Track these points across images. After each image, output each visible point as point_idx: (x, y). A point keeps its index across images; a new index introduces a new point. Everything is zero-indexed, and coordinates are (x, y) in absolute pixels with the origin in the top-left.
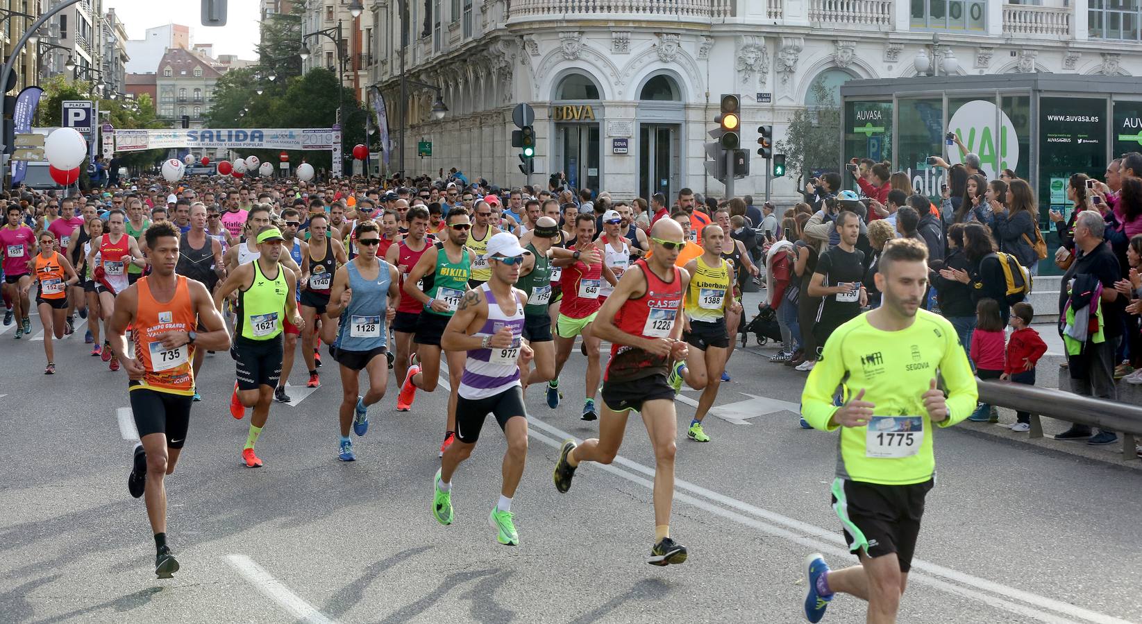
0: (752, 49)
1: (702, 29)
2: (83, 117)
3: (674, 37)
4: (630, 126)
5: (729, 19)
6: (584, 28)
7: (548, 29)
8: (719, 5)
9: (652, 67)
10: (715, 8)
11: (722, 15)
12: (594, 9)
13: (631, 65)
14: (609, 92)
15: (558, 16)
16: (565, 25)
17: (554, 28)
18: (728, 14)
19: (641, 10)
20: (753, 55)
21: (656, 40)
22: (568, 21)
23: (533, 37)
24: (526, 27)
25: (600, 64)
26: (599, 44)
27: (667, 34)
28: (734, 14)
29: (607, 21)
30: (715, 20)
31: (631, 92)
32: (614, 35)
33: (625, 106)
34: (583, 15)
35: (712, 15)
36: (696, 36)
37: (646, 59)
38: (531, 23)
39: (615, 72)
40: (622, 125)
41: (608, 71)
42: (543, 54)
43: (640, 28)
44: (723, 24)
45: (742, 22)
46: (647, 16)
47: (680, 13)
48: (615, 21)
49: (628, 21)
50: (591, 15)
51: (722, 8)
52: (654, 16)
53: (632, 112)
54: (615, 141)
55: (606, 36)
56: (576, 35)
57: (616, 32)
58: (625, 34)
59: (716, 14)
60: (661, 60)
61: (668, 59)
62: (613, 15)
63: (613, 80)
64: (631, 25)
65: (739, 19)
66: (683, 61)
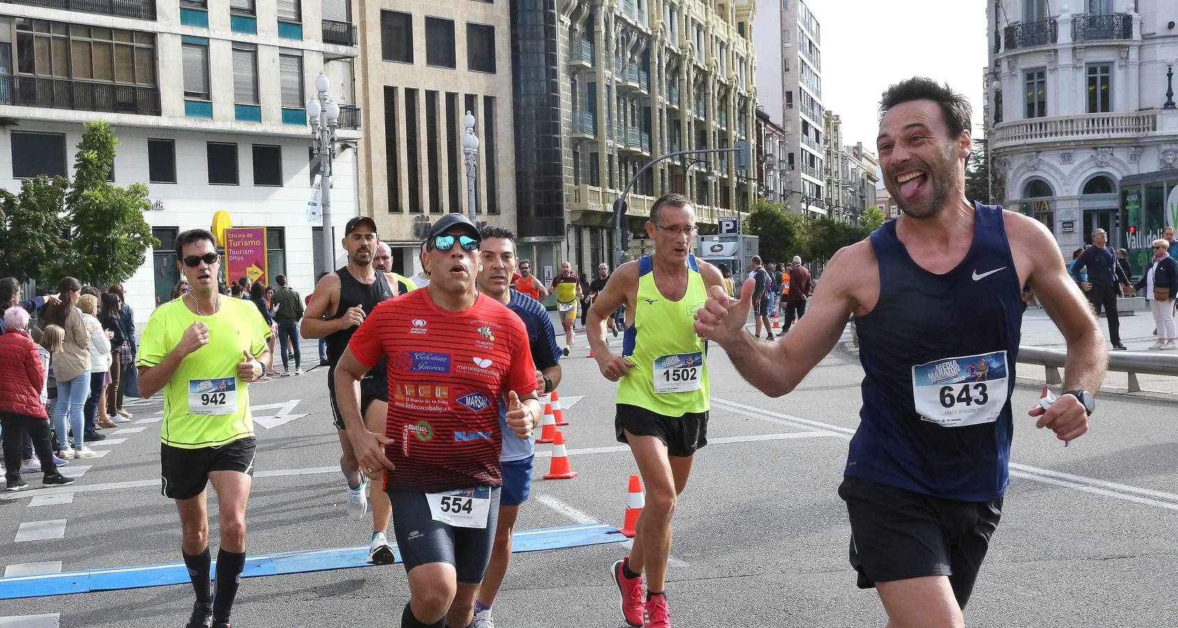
0: (1171, 153)
1: (1129, 142)
2: (731, 226)
3: (1108, 149)
4: (1075, 213)
5: (1151, 133)
6: (1039, 149)
7: (1016, 150)
8: (1144, 124)
9: (1091, 171)
10: (1141, 126)
11: (1146, 130)
12: (1046, 135)
13: (1074, 171)
14: (1059, 190)
15: (1021, 142)
16: (1026, 147)
17: (1019, 150)
18: (1151, 129)
19: (1080, 133)
20: (1172, 157)
21: (1093, 153)
22: (1029, 145)
23: (1007, 157)
24: (1002, 151)
25: (1052, 172)
26: (1051, 159)
27: (1102, 148)
28: (1154, 129)
29: (1055, 142)
30: (1141, 134)
31: (1076, 189)
32: (1061, 152)
33: (1071, 199)
34: (1038, 140)
35: (1139, 131)
36: (1127, 147)
37: (1086, 167)
38: (1005, 147)
39: (1063, 177)
40: (1069, 212)
41: (1058, 177)
42: (1015, 168)
43: (1079, 145)
44: (1147, 137)
45: (1160, 134)
46: (1086, 136)
47: (1111, 132)
48: (1061, 142)
49: (1070, 141)
50: (1044, 140)
51: (1145, 126)
52: (1091, 136)
53: (1076, 204)
54: (1064, 223)
55: (1056, 153)
56: (1034, 153)
57: (1062, 150)
58: (1069, 151)
59: (1142, 131)
60: (1098, 166)
61: (1104, 165)
62: (1059, 138)
63: (1061, 182)
64: (1072, 144)
65: (1158, 133)
66: (1117, 165)
